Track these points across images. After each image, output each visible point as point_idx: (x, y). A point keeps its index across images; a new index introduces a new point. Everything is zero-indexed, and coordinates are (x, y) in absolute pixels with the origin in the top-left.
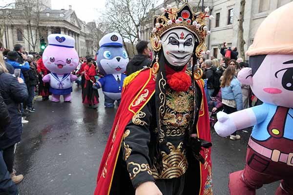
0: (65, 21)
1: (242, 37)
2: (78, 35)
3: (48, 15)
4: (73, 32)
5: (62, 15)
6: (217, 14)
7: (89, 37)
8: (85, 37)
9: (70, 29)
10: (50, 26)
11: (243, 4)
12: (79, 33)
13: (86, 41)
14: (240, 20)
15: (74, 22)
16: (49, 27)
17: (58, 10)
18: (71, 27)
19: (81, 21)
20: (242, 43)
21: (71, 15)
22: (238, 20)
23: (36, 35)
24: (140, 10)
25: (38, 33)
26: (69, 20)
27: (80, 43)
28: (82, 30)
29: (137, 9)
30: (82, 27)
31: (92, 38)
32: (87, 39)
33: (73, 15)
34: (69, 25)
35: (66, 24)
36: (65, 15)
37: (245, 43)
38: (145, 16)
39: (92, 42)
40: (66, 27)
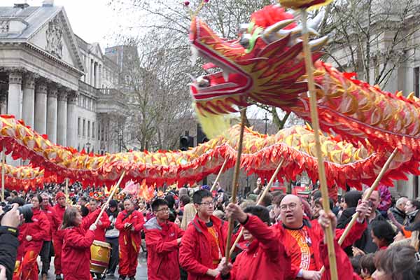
0: (26, 47)
2: (71, 96)
4: (54, 84)
5: (16, 27)
7: (111, 103)
8: (95, 101)
9: (42, 73)
12: (75, 88)
13: (100, 116)
15: (61, 49)
17: (5, 9)
18: (47, 66)
19: (84, 45)
21: (50, 23)
26: (40, 43)
27: (74, 125)
28: (88, 78)
30: (88, 65)
31: (123, 105)
32: (104, 108)
33: (59, 24)
34: (39, 62)
35: (29, 58)
36: (27, 24)
38: (329, 21)
39: (122, 120)
40: (30, 68)
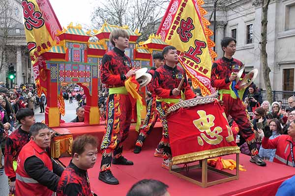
1: (265, 64)
3: (18, 31)
6: (233, 30)
10: (20, 44)
11: (265, 23)
14: (263, 43)
16: (19, 47)
20: (266, 70)
22: (260, 43)
23: (3, 59)
24: (135, 26)
25: (4, 56)
29: (132, 24)
37: (270, 71)
